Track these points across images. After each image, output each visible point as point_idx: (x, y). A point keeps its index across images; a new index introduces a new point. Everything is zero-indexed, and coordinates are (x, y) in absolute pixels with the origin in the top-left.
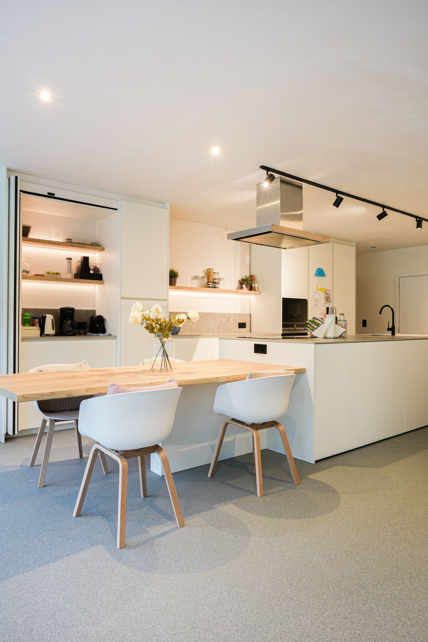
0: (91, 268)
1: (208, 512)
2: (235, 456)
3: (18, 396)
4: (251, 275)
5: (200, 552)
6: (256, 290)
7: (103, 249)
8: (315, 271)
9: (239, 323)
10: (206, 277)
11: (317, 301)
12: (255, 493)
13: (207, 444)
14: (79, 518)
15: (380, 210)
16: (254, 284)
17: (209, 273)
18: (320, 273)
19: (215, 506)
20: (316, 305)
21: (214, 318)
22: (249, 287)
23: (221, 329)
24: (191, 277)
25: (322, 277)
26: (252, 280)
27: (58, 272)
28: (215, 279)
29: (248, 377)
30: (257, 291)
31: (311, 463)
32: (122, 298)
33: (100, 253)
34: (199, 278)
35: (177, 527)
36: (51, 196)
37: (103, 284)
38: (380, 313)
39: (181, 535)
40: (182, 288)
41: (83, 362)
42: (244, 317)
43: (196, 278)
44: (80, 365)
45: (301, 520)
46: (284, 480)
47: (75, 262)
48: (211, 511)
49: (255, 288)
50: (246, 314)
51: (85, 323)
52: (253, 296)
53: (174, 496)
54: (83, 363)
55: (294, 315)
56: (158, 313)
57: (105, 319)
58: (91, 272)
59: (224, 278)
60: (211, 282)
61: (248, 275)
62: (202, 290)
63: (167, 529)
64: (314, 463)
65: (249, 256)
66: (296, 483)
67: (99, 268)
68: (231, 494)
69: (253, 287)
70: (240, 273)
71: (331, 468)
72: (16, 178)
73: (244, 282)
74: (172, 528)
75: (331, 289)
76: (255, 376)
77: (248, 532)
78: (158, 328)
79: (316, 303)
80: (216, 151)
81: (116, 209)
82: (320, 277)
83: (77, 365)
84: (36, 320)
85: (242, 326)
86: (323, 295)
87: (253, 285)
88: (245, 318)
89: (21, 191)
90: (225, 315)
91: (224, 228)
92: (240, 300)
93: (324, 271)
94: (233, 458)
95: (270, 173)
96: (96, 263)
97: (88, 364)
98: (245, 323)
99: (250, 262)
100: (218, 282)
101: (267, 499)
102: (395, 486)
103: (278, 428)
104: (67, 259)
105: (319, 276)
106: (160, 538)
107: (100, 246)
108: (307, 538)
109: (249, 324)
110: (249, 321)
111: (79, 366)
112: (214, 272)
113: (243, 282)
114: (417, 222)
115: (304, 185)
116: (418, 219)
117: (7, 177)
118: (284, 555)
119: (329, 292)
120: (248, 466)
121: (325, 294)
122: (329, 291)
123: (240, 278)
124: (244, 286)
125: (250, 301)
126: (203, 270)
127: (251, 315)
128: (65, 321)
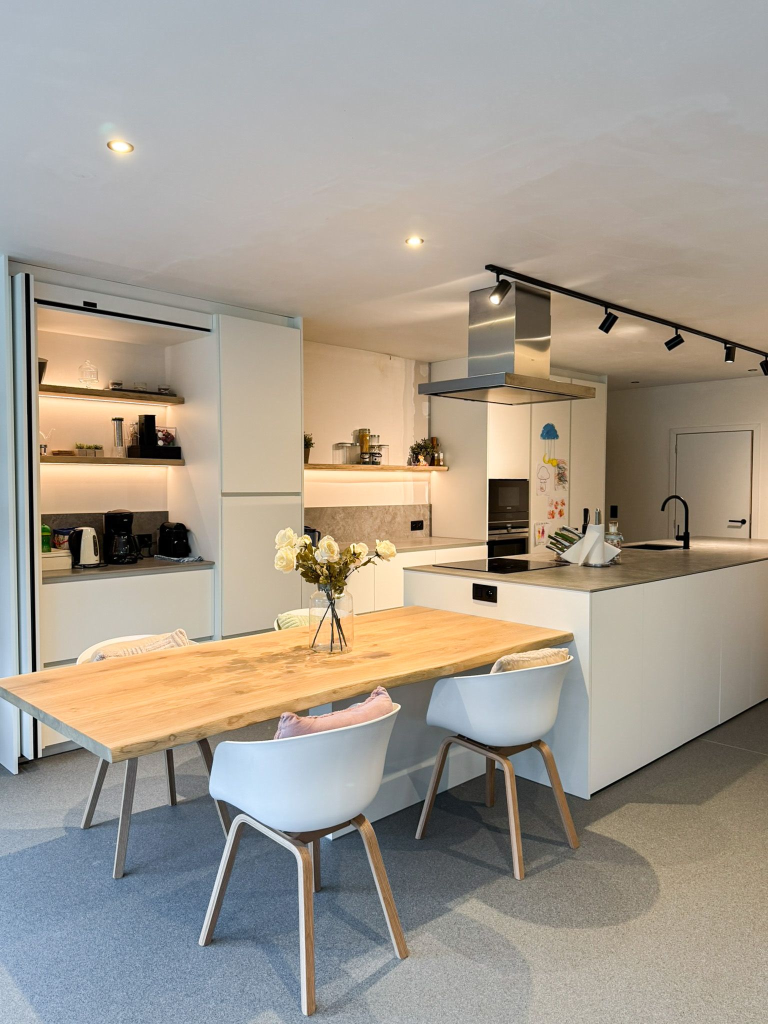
0: (160, 435)
1: (440, 919)
2: (449, 787)
3: (113, 751)
4: (432, 438)
5: (454, 1013)
6: (441, 463)
7: (182, 401)
8: (542, 429)
9: (412, 522)
10: (358, 444)
11: (545, 481)
12: (510, 872)
13: (405, 772)
14: (212, 948)
15: (671, 333)
16: (437, 452)
17: (361, 437)
18: (549, 432)
19: (450, 905)
20: (542, 488)
21: (372, 514)
22: (429, 459)
23: (383, 534)
24: (333, 446)
25: (553, 440)
26: (433, 447)
27: (98, 444)
28: (372, 447)
29: (495, 667)
30: (443, 466)
31: (584, 799)
32: (224, 495)
33: (173, 407)
34: (346, 446)
35: (396, 958)
36: (89, 307)
37: (183, 464)
38: (663, 509)
39: (408, 977)
40: (321, 467)
41: (178, 633)
42: (420, 511)
43: (339, 446)
44: (172, 637)
45: (606, 928)
46: (549, 838)
47: (128, 424)
48: (446, 916)
49: (439, 460)
50: (423, 505)
51: (149, 536)
52: (434, 473)
53: (389, 903)
54: (176, 634)
55: (508, 508)
56: (332, 553)
57: (188, 531)
58: (160, 443)
59: (388, 446)
60: (368, 453)
61: (427, 438)
62: (353, 468)
63: (379, 964)
64: (589, 798)
65: (427, 403)
66: (572, 845)
67: (173, 434)
68: (467, 876)
69: (436, 458)
70: (413, 434)
71: (619, 807)
72: (27, 277)
73: (421, 450)
74: (387, 961)
75: (566, 459)
76: (509, 667)
77: (522, 962)
78: (325, 575)
79: (543, 485)
80: (414, 242)
81: (208, 330)
82: (550, 440)
83: (166, 639)
84: (61, 537)
85: (417, 526)
86: (553, 471)
87: (436, 455)
88: (422, 512)
89: (36, 300)
90: (388, 509)
91: (388, 354)
92: (413, 481)
93: (556, 428)
94: (446, 791)
95: (502, 277)
96: (167, 426)
97: (186, 636)
98: (422, 521)
99: (430, 415)
100: (379, 454)
101: (534, 883)
102: (737, 842)
103: (541, 751)
104: (113, 420)
105: (548, 439)
106: (373, 986)
107: (175, 395)
108: (628, 970)
109: (429, 523)
110: (427, 517)
111: (171, 639)
112: (371, 434)
113: (419, 450)
114: (725, 350)
115: (553, 294)
116: (728, 346)
117: (9, 275)
118: (601, 1010)
119: (563, 465)
120: (477, 810)
121: (557, 469)
122: (564, 462)
123: (413, 444)
124: (421, 458)
125: (429, 483)
126: (352, 431)
127: (431, 506)
128: (116, 537)
